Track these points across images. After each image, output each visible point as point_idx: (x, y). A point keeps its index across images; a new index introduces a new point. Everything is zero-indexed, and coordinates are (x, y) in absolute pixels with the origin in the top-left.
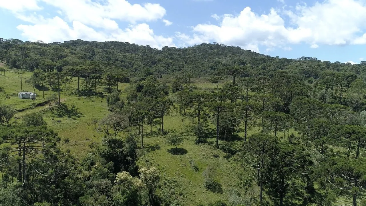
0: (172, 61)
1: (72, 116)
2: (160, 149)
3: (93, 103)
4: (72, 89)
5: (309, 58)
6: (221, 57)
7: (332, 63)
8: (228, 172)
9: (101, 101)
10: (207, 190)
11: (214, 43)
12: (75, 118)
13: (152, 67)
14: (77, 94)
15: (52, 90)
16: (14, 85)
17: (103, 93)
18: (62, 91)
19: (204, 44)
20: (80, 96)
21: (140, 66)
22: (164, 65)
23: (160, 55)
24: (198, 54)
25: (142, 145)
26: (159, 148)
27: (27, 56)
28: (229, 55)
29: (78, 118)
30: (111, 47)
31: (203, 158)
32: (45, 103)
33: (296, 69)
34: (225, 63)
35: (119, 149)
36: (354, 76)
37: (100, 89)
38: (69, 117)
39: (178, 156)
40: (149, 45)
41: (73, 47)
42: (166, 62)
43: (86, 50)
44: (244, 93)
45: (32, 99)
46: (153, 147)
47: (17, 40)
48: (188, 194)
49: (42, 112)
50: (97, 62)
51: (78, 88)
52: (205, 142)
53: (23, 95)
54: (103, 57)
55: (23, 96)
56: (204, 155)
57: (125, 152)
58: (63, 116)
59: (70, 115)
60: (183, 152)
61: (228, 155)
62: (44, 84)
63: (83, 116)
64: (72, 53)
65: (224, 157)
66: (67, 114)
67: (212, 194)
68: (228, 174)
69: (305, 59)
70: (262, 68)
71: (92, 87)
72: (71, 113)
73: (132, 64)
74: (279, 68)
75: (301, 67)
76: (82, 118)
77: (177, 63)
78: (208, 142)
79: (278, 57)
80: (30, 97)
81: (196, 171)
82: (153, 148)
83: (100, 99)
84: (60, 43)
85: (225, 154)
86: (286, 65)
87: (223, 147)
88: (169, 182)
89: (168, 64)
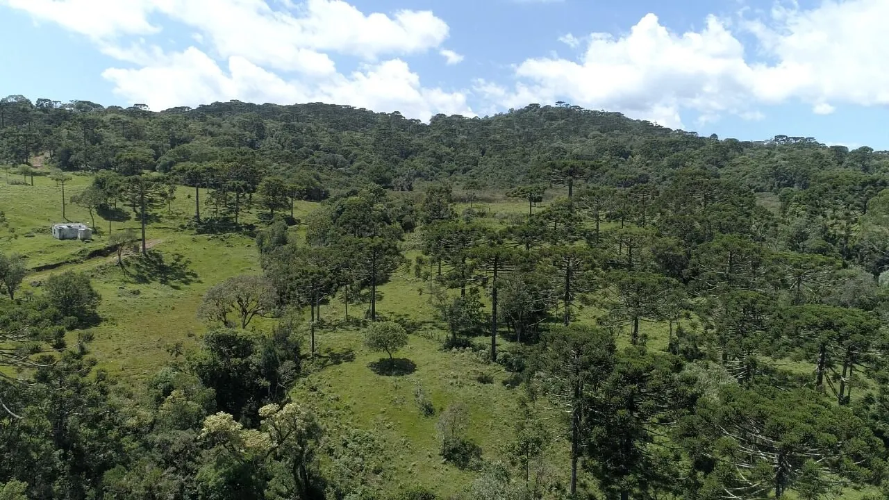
0: (449, 150)
1: (172, 279)
2: (352, 361)
3: (229, 250)
4: (184, 216)
5: (795, 139)
6: (572, 138)
7: (853, 152)
8: (505, 420)
9: (248, 246)
10: (445, 463)
11: (558, 106)
12: (178, 285)
13: (400, 164)
14: (192, 229)
15: (136, 219)
16: (49, 206)
17: (255, 227)
18: (160, 222)
19: (533, 107)
20: (200, 232)
21: (370, 163)
22: (429, 159)
23: (423, 135)
24: (518, 130)
25: (313, 351)
26: (350, 358)
27: (97, 140)
28: (591, 133)
29: (185, 286)
30: (308, 117)
31: (452, 384)
32: (113, 249)
33: (756, 166)
34: (580, 154)
35: (239, 359)
36: (878, 182)
37: (249, 216)
38: (164, 282)
39: (390, 380)
40: (398, 112)
41: (216, 119)
42: (435, 153)
43: (244, 126)
44: (589, 225)
45: (83, 240)
46: (339, 355)
47: (89, 103)
48: (395, 472)
49: (99, 269)
50: (246, 153)
51: (196, 214)
52: (466, 344)
53: (61, 230)
54: (283, 140)
55: (62, 234)
56: (455, 377)
57: (254, 368)
58: (150, 281)
59: (166, 278)
60: (405, 367)
61: (515, 378)
62: (119, 205)
63: (198, 279)
64: (205, 132)
65: (505, 383)
66: (159, 276)
67: (456, 471)
68: (505, 424)
69: (784, 140)
70: (670, 166)
71: (231, 211)
72: (169, 273)
73: (352, 158)
74: (713, 164)
75: (771, 162)
76: (193, 285)
77: (461, 154)
78: (473, 346)
79: (714, 136)
80: (79, 236)
81: (426, 416)
82: (337, 359)
83: (248, 239)
84: (189, 108)
85: (508, 375)
86: (733, 157)
87: (506, 357)
88: (356, 441)
89: (440, 158)
